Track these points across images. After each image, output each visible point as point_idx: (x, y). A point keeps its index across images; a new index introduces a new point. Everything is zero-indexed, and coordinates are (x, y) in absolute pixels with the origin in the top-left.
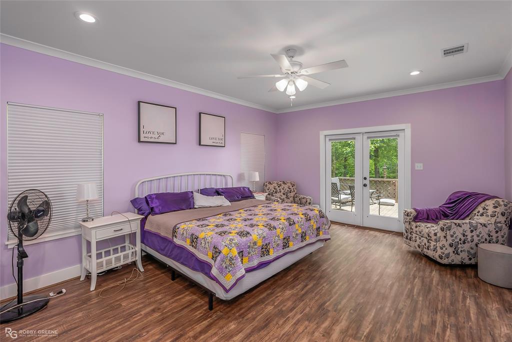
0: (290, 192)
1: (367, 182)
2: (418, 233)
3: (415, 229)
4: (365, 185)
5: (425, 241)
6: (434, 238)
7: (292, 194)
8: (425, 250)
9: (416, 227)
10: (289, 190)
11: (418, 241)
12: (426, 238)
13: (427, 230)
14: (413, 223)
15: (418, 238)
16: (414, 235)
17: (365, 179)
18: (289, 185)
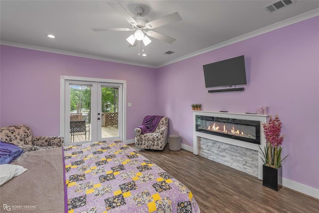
0: (28, 137)
1: (100, 116)
2: (146, 139)
3: (144, 138)
4: (99, 119)
5: (151, 142)
6: (156, 139)
7: (30, 138)
8: (151, 147)
9: (145, 137)
10: (26, 134)
11: (147, 144)
12: (152, 141)
13: (152, 137)
14: (142, 135)
15: (146, 143)
16: (143, 142)
17: (99, 114)
18: (24, 128)
